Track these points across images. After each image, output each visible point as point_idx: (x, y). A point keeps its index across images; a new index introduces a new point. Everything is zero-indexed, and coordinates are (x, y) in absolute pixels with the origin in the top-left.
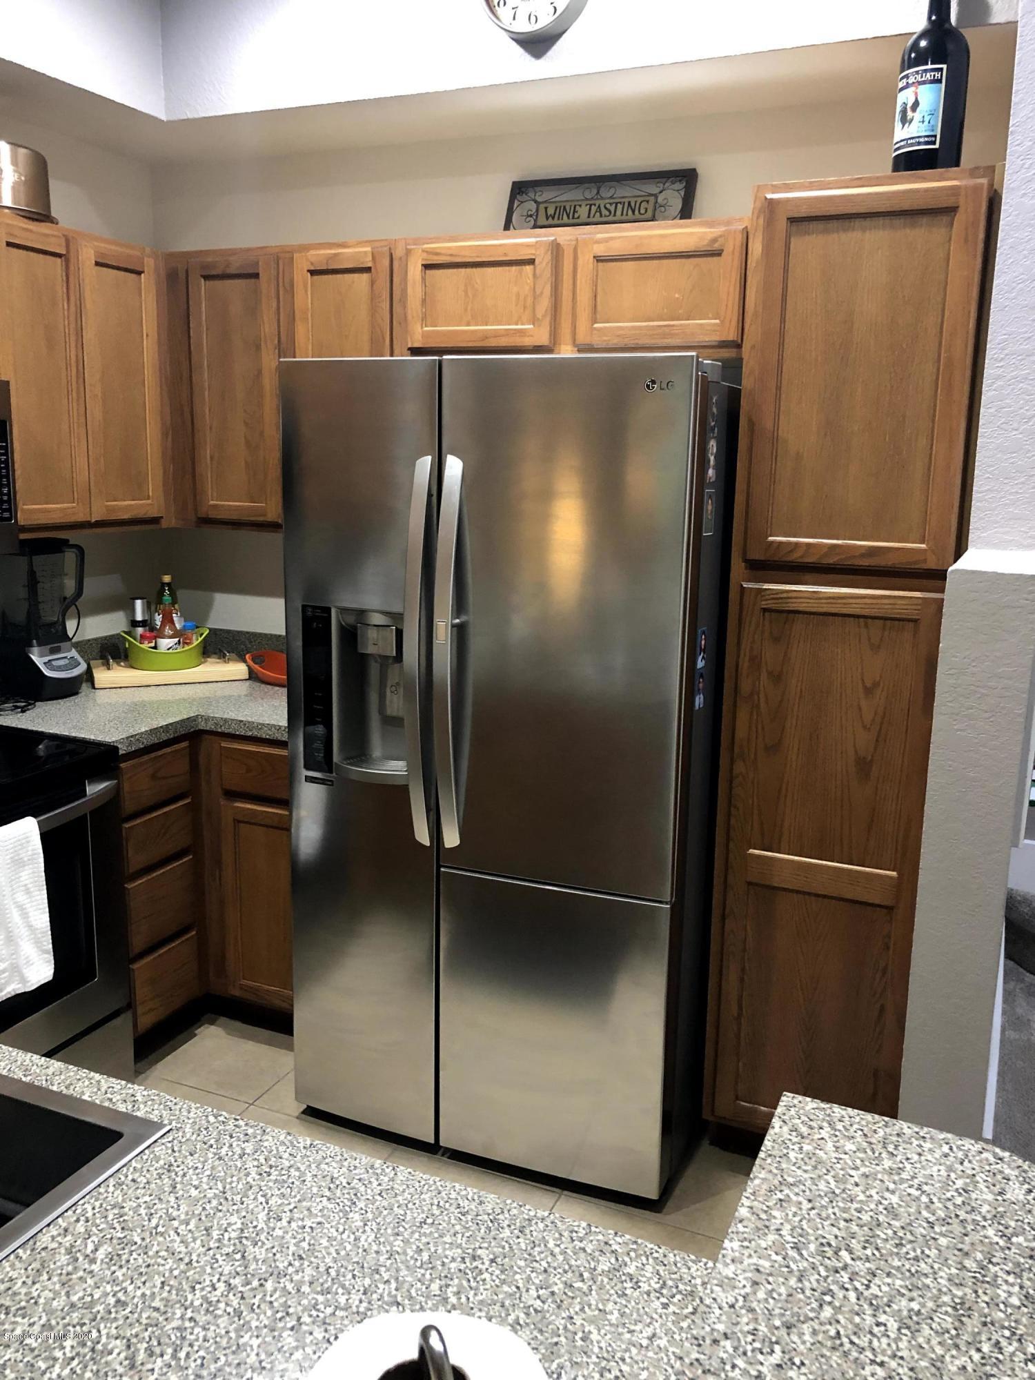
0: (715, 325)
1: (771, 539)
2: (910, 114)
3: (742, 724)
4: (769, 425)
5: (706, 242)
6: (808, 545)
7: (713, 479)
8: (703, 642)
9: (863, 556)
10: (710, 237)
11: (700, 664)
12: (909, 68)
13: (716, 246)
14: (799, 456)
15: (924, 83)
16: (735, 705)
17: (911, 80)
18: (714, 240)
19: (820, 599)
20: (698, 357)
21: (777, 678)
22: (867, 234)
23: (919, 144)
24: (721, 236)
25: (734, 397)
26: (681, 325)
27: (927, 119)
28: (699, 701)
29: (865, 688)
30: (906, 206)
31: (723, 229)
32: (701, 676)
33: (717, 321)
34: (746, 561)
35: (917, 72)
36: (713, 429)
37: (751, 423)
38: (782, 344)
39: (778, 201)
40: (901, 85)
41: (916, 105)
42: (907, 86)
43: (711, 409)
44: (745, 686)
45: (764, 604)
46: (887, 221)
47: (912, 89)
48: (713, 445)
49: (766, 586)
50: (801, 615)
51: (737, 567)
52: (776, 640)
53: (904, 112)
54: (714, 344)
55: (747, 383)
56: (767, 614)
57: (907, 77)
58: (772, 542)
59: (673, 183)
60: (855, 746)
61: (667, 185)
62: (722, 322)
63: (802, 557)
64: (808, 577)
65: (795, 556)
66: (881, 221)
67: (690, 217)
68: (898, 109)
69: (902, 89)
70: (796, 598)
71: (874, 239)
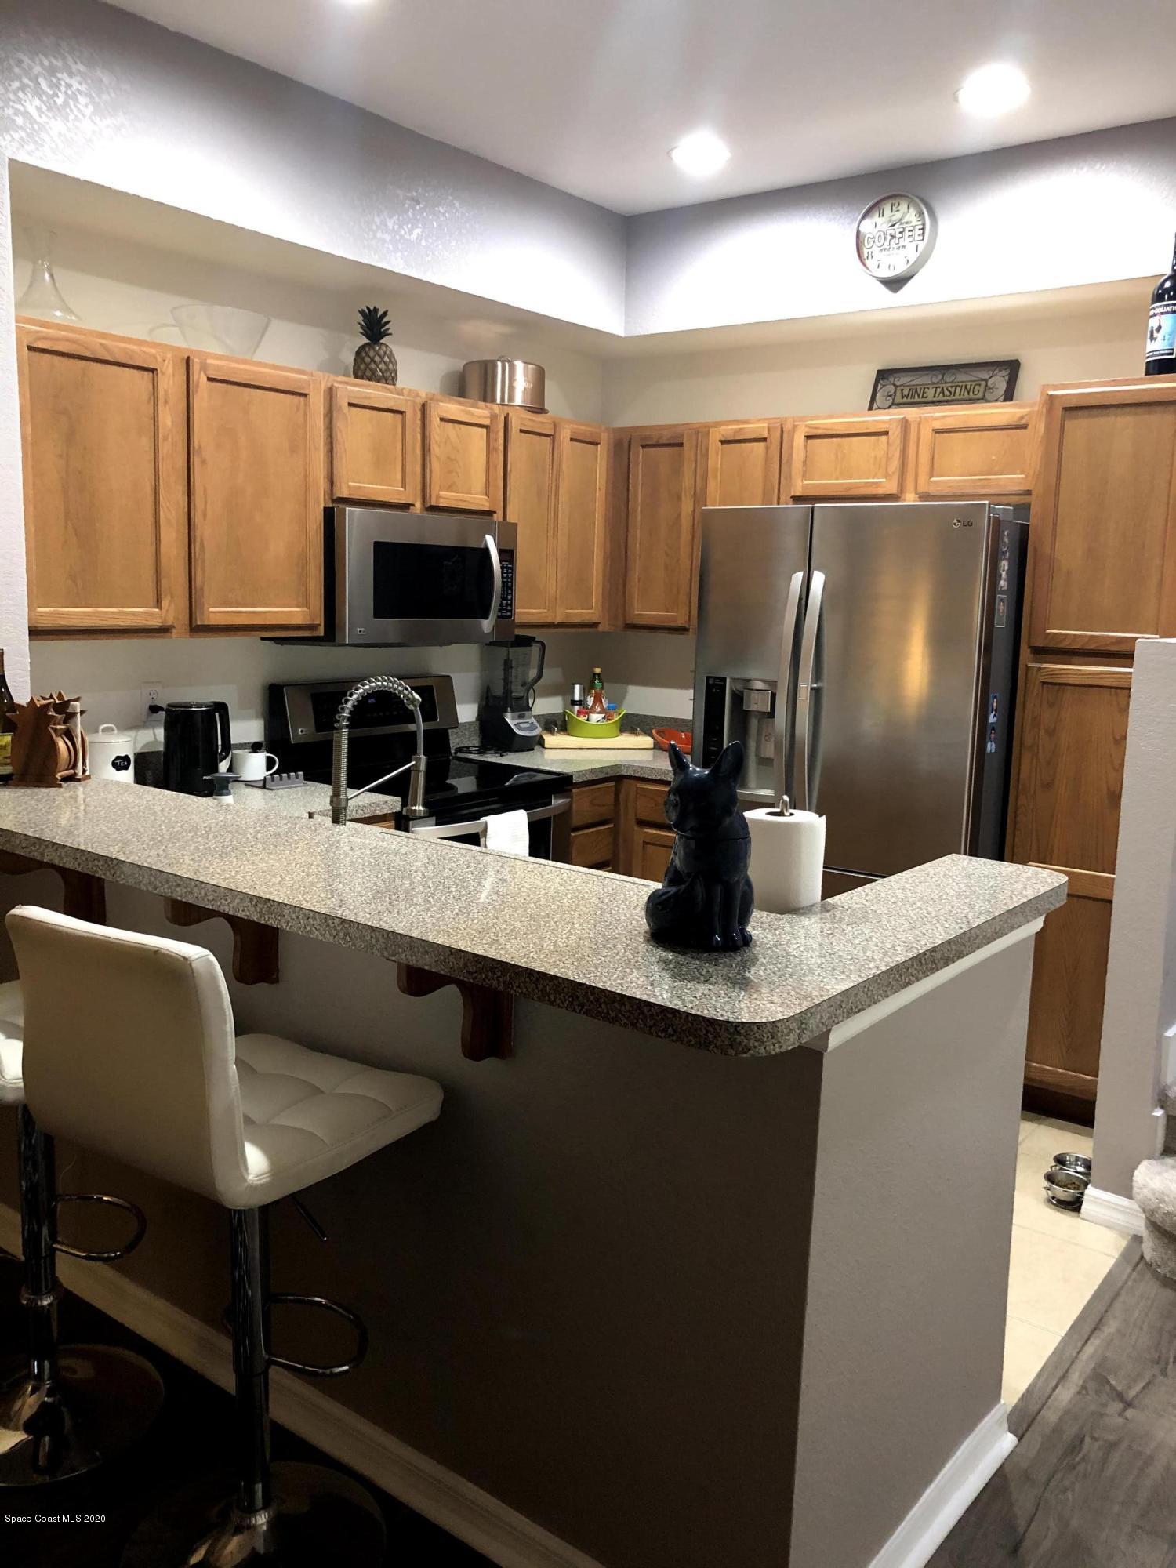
0: (1022, 478)
1: (1048, 631)
2: (1155, 335)
3: (1026, 767)
4: (1048, 551)
5: (1016, 419)
6: (1075, 635)
7: (1005, 588)
8: (995, 704)
9: (1113, 644)
10: (1018, 415)
11: (992, 719)
12: (1157, 302)
13: (1024, 422)
14: (1069, 573)
15: (1167, 313)
16: (1020, 754)
17: (1157, 311)
18: (1022, 418)
19: (1083, 675)
20: (990, 504)
21: (1051, 733)
22: (1119, 419)
23: (1162, 355)
24: (1026, 415)
25: (1024, 530)
26: (996, 479)
27: (1167, 338)
28: (991, 747)
29: (1115, 740)
30: (1145, 399)
31: (1028, 410)
32: (993, 729)
33: (1023, 476)
34: (1029, 647)
35: (1160, 306)
36: (1004, 553)
37: (1035, 550)
38: (1057, 494)
39: (1057, 396)
40: (1152, 313)
41: (1159, 328)
42: (1155, 315)
43: (1003, 539)
44: (1028, 740)
45: (1042, 679)
46: (1133, 409)
47: (1157, 317)
48: (1004, 565)
49: (1044, 666)
50: (1069, 687)
51: (1025, 652)
52: (1051, 705)
53: (1152, 332)
54: (1020, 492)
55: (1033, 521)
56: (1045, 686)
57: (1154, 308)
58: (1049, 634)
59: (1000, 371)
60: (1107, 782)
61: (996, 371)
62: (1027, 476)
63: (1070, 644)
64: (1075, 659)
65: (1065, 644)
66: (1128, 410)
67: (1011, 400)
68: (1149, 330)
69: (1152, 316)
70: (1067, 674)
71: (1123, 424)
